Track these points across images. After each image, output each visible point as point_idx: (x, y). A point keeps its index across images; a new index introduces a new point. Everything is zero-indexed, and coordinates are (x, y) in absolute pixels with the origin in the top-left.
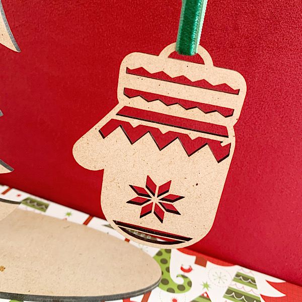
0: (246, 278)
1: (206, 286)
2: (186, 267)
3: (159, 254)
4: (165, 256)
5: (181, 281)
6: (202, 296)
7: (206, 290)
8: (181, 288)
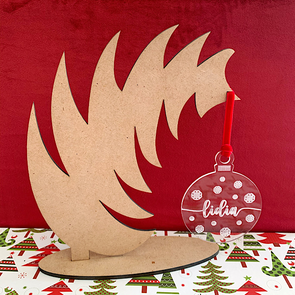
0: (249, 236)
1: (235, 244)
2: (222, 240)
3: (207, 238)
4: (211, 238)
5: (224, 245)
6: (235, 248)
7: (235, 245)
8: (226, 248)
